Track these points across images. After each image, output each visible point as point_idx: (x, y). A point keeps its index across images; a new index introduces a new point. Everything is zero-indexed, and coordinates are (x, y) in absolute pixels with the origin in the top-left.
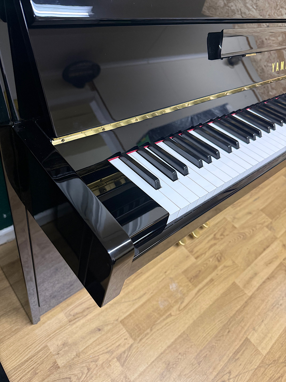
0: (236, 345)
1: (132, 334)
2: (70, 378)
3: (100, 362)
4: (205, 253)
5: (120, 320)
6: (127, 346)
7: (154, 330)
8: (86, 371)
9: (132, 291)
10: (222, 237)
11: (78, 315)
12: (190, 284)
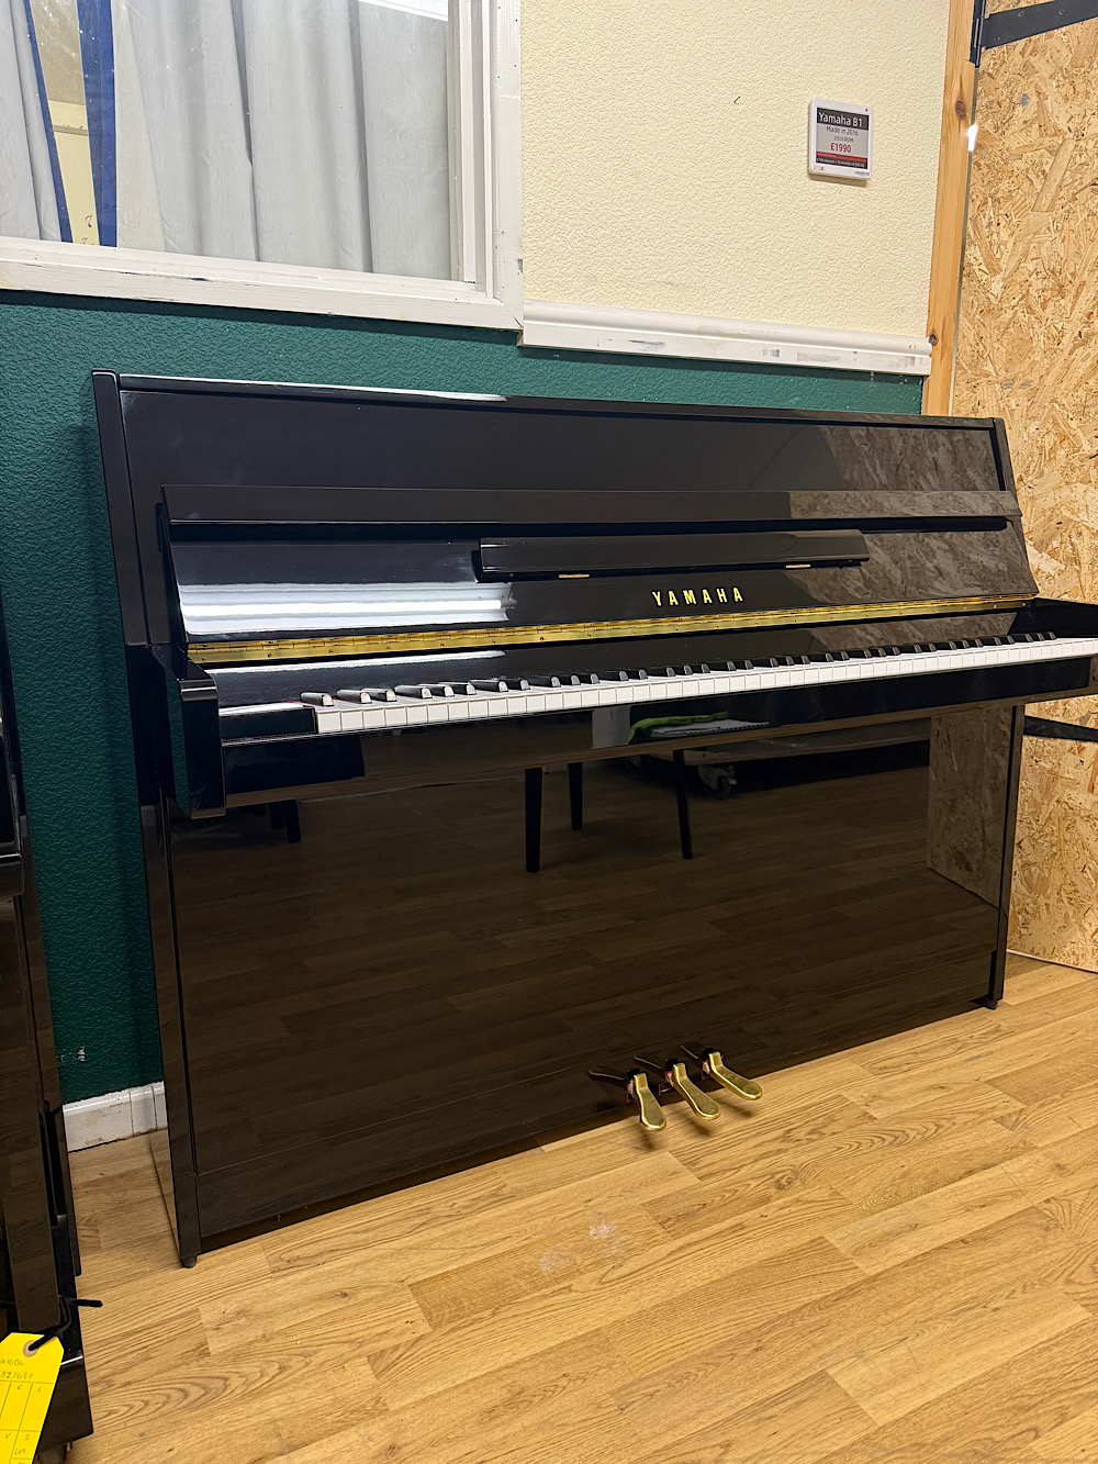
0: (775, 1385)
1: (434, 1315)
2: (226, 1379)
3: (316, 1360)
4: (741, 1167)
5: (410, 1281)
6: (409, 1336)
7: (504, 1315)
8: (274, 1370)
9: (469, 1228)
10: (815, 1136)
11: (300, 1262)
12: (659, 1230)
